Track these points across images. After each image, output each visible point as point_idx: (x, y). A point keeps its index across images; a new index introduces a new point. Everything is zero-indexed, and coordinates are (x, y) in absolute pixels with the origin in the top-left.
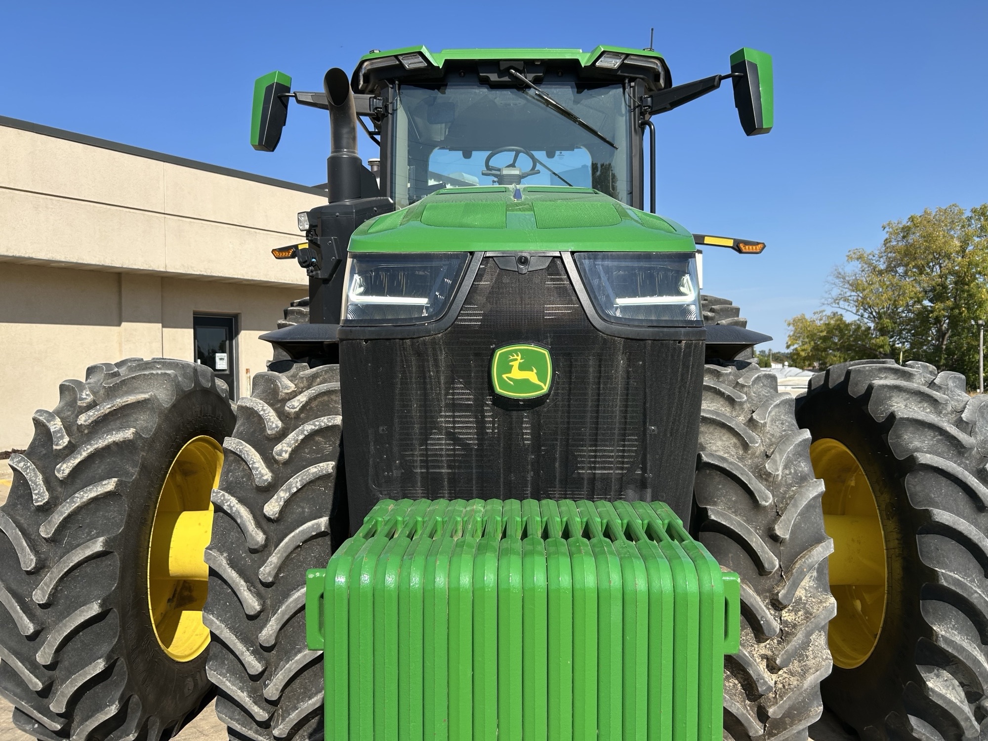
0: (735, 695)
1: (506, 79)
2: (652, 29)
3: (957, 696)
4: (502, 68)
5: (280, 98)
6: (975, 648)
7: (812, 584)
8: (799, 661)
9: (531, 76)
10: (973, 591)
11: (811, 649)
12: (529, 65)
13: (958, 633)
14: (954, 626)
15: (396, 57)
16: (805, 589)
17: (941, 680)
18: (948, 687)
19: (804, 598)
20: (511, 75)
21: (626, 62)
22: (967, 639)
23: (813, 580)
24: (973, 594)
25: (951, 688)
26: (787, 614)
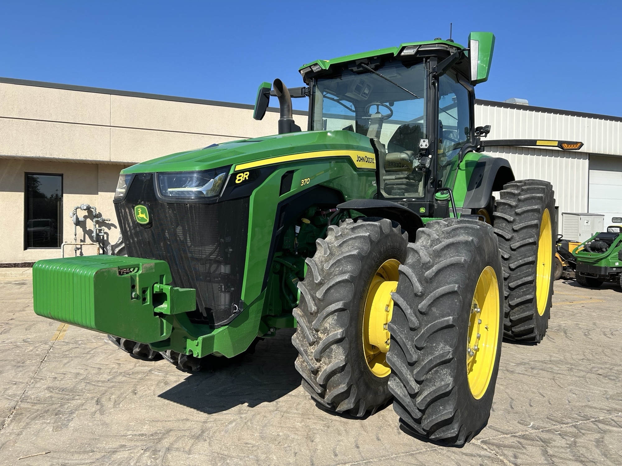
0: (306, 370)
1: (361, 69)
2: (451, 24)
3: (402, 392)
4: (357, 64)
5: (265, 94)
6: (404, 366)
7: (333, 322)
8: (328, 358)
9: (373, 66)
10: (398, 335)
11: (333, 353)
12: (371, 60)
13: (397, 357)
14: (396, 353)
15: (310, 67)
16: (330, 324)
17: (396, 382)
18: (398, 386)
19: (328, 328)
20: (363, 67)
21: (420, 49)
22: (401, 361)
23: (334, 320)
24: (397, 336)
25: (399, 387)
26: (321, 334)
